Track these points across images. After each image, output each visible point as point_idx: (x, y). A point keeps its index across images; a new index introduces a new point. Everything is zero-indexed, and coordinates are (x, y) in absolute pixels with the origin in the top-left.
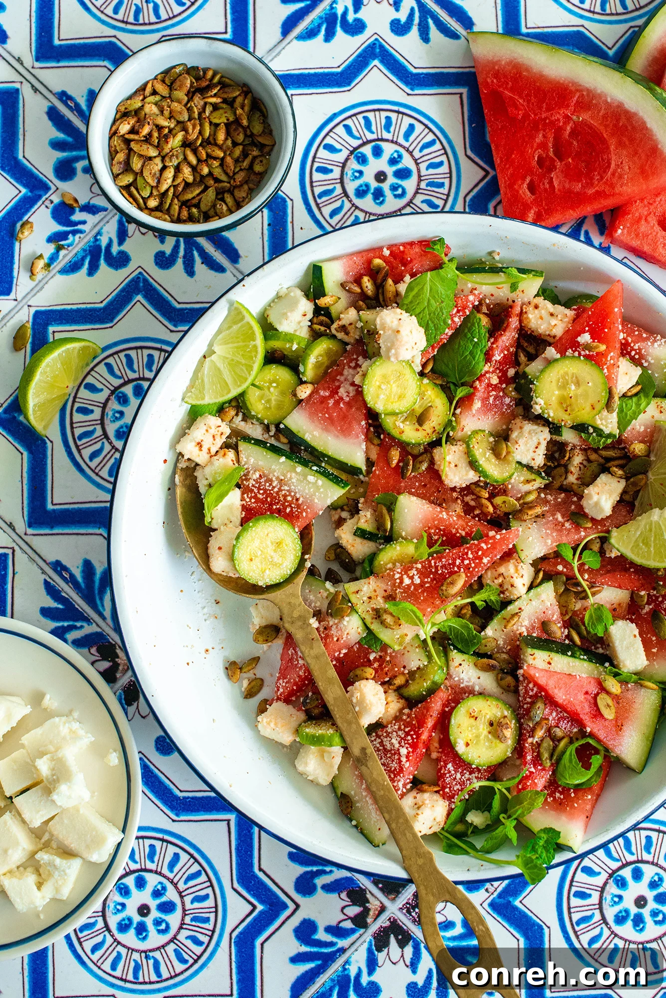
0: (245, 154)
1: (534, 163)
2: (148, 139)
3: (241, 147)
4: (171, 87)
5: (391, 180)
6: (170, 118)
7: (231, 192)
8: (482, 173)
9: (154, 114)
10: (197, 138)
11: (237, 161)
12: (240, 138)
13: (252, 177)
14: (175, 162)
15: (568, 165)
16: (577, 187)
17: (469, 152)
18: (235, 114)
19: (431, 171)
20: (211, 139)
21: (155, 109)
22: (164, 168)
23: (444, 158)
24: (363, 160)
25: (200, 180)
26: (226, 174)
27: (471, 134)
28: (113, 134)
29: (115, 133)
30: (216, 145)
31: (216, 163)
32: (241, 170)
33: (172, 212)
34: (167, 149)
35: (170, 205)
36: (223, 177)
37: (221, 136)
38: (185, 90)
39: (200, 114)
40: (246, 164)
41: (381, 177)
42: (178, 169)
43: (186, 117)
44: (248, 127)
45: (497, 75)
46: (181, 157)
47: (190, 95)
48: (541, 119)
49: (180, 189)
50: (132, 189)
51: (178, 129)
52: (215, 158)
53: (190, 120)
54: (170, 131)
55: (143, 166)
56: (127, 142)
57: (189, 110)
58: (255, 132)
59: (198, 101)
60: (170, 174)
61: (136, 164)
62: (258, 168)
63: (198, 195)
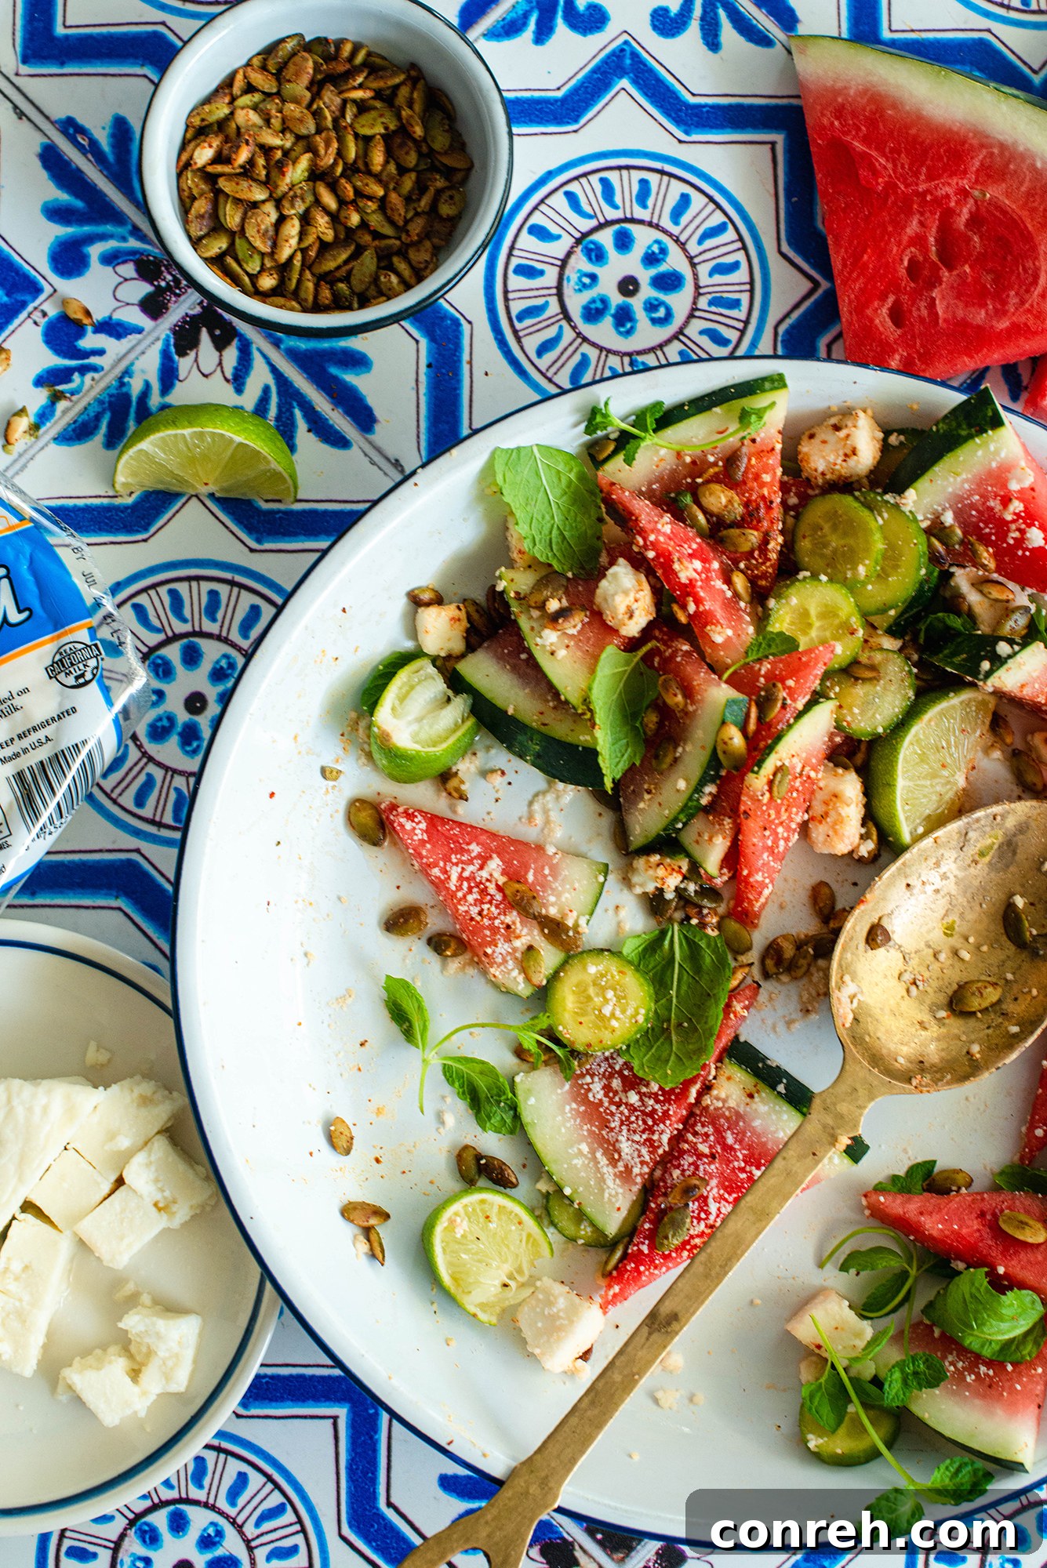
0: (421, 188)
1: (902, 272)
2: (248, 170)
3: (413, 175)
4: (279, 76)
5: (647, 292)
6: (283, 131)
7: (403, 253)
8: (806, 285)
9: (254, 125)
10: (335, 163)
11: (408, 200)
12: (411, 159)
13: (437, 226)
14: (300, 207)
15: (962, 277)
16: (979, 316)
17: (785, 248)
18: (399, 117)
19: (718, 278)
20: (361, 165)
21: (255, 118)
22: (282, 219)
23: (740, 256)
24: (597, 255)
25: (346, 236)
26: (391, 222)
27: (789, 214)
28: (184, 168)
29: (188, 164)
30: (369, 172)
31: (372, 206)
32: (417, 214)
33: (302, 295)
34: (283, 187)
35: (299, 282)
36: (387, 230)
37: (378, 158)
38: (305, 80)
39: (335, 121)
40: (424, 203)
41: (628, 286)
42: (306, 220)
43: (310, 126)
44: (424, 139)
45: (839, 112)
46: (310, 199)
47: (316, 87)
48: (916, 193)
49: (312, 253)
50: (229, 260)
51: (298, 149)
52: (370, 198)
53: (319, 131)
54: (286, 153)
55: (243, 220)
56: (211, 179)
57: (317, 114)
58: (437, 146)
59: (330, 98)
60: (292, 229)
61: (232, 217)
62: (446, 210)
63: (346, 262)
